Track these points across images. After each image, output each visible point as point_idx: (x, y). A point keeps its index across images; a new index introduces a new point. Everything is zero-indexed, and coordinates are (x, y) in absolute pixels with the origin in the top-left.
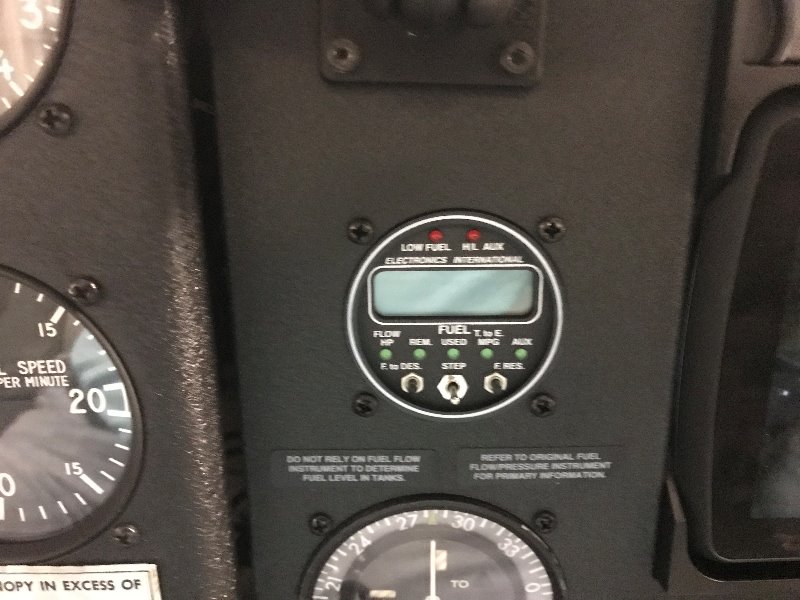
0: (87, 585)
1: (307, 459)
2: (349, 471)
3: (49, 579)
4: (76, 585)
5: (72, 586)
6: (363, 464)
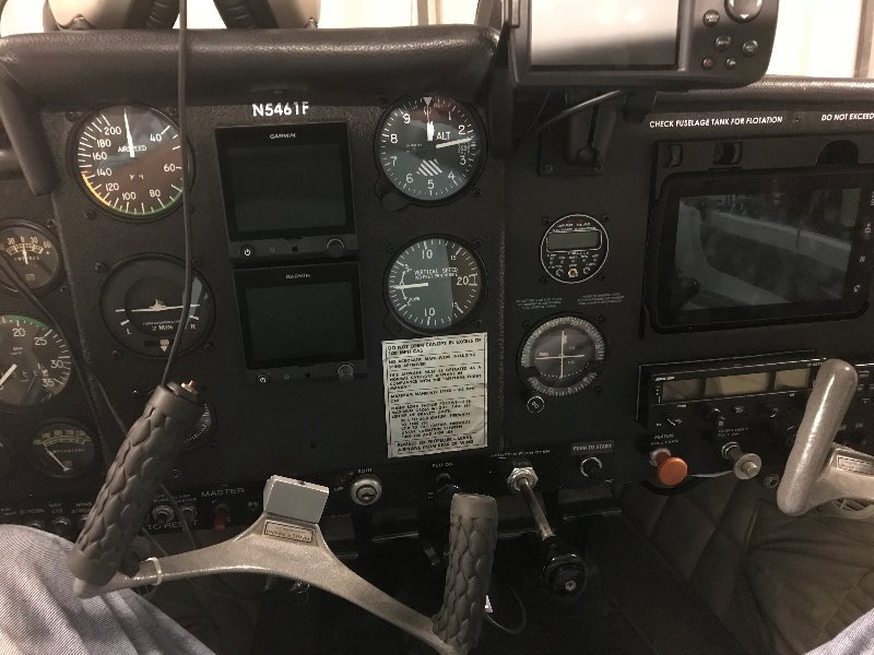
0: (464, 341)
1: (523, 301)
2: (538, 305)
3: (452, 340)
4: (460, 341)
6: (542, 302)
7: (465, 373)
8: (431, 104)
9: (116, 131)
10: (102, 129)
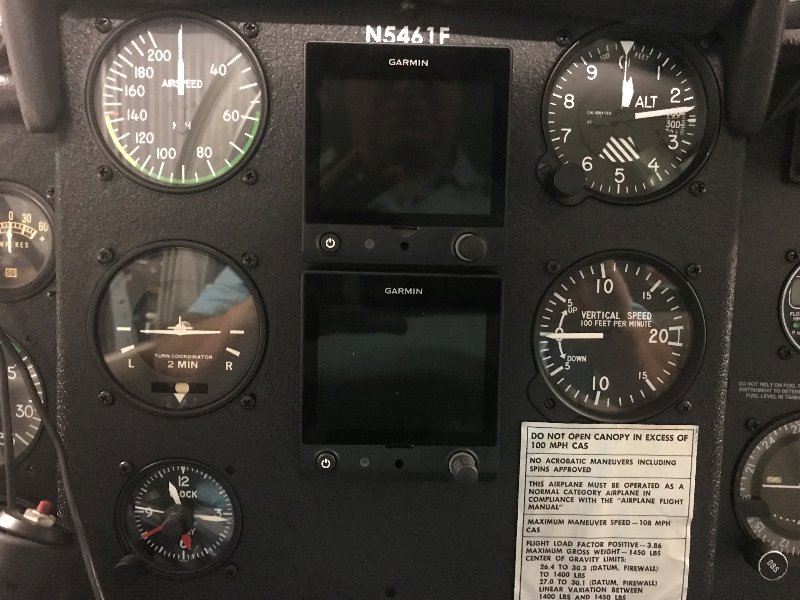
0: (659, 438)
1: (750, 384)
2: (773, 392)
3: (639, 433)
4: (653, 437)
5: (650, 437)
6: (781, 388)
7: (655, 494)
8: (632, 52)
9: (164, 56)
10: (145, 51)
